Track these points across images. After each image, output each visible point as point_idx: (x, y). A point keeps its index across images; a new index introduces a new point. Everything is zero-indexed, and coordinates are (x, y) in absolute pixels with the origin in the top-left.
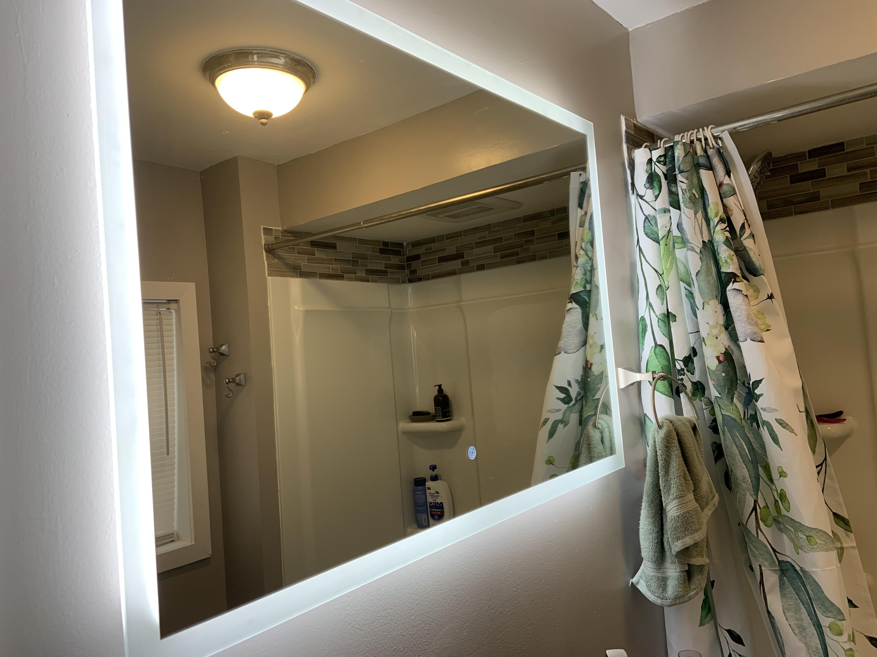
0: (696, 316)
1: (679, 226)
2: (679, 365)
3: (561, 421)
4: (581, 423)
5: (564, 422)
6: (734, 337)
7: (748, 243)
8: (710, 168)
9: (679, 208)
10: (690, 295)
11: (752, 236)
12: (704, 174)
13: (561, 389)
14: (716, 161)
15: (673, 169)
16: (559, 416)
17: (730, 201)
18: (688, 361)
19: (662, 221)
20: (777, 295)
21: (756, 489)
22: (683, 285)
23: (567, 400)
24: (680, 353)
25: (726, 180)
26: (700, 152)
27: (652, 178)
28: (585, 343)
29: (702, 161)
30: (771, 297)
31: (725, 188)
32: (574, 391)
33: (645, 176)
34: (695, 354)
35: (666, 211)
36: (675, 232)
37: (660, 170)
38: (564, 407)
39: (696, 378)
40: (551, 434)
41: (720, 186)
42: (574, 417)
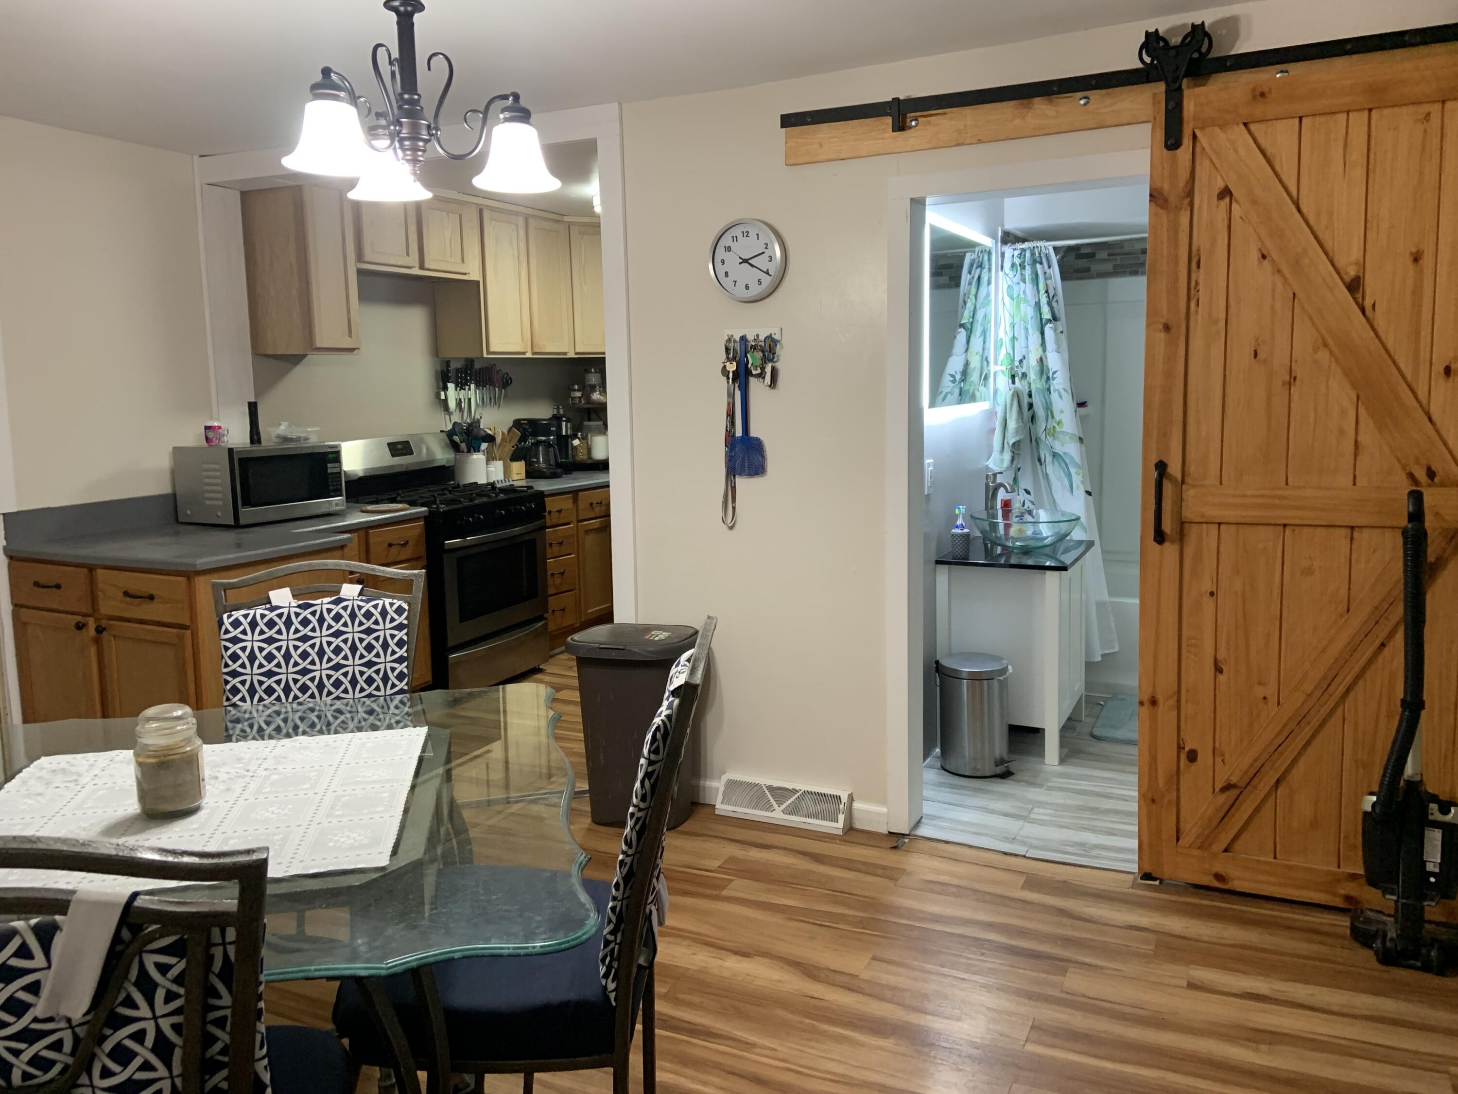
0: (1027, 339)
1: (1024, 292)
2: (1017, 363)
3: (950, 393)
4: (960, 395)
5: (951, 393)
6: (1044, 350)
7: (1054, 304)
8: (1041, 263)
9: (1025, 282)
10: (1026, 329)
11: (1057, 301)
12: (1038, 265)
13: (952, 376)
14: (1044, 260)
15: (1024, 262)
16: (948, 390)
17: (1049, 282)
18: (1021, 361)
19: (1016, 288)
20: (1065, 332)
21: (1047, 420)
22: (1022, 323)
23: (954, 381)
24: (1018, 358)
25: (1048, 271)
26: (1037, 254)
27: (1013, 265)
28: (967, 350)
29: (1038, 259)
30: (1062, 332)
31: (1047, 275)
32: (958, 377)
33: (1010, 264)
34: (1024, 358)
35: (1019, 283)
36: (1022, 296)
37: (1017, 261)
38: (952, 385)
39: (1024, 370)
40: (944, 399)
41: (1045, 273)
42: (957, 391)
